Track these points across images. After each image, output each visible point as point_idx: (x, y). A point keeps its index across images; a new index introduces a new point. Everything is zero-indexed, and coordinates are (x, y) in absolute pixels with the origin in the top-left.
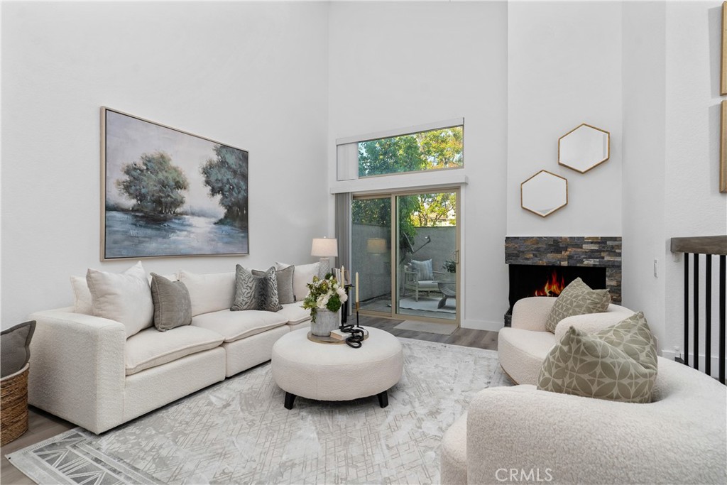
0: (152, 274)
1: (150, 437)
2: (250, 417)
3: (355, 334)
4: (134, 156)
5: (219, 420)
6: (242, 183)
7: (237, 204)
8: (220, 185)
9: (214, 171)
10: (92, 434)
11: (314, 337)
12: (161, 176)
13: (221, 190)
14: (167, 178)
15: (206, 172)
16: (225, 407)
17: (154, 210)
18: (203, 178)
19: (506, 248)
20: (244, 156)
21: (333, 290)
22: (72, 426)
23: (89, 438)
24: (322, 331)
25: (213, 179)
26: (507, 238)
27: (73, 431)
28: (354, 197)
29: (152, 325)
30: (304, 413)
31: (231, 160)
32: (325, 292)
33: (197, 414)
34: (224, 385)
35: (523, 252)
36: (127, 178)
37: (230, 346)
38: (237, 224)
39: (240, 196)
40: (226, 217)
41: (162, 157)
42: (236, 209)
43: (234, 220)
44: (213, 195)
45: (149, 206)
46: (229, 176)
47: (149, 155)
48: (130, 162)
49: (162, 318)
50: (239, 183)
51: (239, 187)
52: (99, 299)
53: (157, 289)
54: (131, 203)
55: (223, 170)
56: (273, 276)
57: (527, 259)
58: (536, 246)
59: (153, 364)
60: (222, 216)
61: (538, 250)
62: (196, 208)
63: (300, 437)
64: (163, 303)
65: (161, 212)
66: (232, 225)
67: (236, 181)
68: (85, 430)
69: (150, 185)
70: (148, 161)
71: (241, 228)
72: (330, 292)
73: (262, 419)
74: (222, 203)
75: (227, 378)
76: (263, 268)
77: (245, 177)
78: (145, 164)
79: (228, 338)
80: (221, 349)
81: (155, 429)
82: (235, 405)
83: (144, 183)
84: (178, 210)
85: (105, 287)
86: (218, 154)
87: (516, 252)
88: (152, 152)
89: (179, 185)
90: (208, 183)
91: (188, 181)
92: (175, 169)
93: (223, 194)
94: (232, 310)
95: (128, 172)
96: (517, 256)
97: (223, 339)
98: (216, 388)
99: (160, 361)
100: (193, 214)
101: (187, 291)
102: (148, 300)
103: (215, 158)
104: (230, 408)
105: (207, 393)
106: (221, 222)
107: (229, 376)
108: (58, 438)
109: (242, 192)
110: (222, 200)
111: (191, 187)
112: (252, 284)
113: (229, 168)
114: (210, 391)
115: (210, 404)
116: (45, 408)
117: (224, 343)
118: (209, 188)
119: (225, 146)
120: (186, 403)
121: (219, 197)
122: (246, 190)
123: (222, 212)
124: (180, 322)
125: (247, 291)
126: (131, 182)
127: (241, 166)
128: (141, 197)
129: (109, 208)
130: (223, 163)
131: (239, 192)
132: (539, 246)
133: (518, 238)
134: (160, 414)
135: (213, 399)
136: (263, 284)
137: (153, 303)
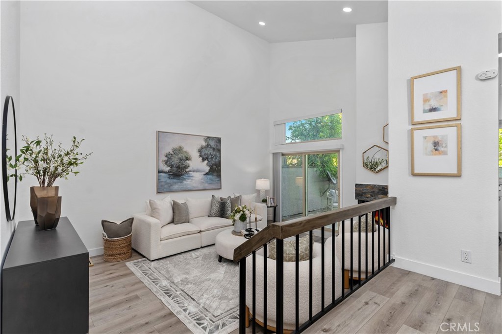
0: (173, 201)
1: (167, 264)
2: (203, 263)
3: (250, 233)
4: (168, 149)
5: (192, 262)
6: (218, 154)
7: (215, 164)
8: (206, 156)
9: (204, 150)
10: (150, 260)
11: (234, 233)
12: (180, 156)
13: (207, 159)
14: (182, 156)
15: (200, 151)
16: (196, 258)
17: (177, 171)
18: (198, 154)
19: (356, 190)
20: (219, 140)
21: (244, 212)
22: (144, 257)
23: (149, 262)
24: (238, 230)
25: (203, 154)
26: (356, 185)
27: (145, 259)
28: (283, 155)
29: (173, 222)
30: (224, 264)
31: (212, 143)
32: (239, 212)
33: (185, 259)
34: (200, 250)
35: (365, 193)
36: (166, 159)
37: (203, 233)
38: (215, 174)
39: (217, 160)
40: (209, 171)
41: (180, 147)
42: (214, 167)
43: (214, 172)
44: (203, 161)
45: (175, 169)
46: (211, 151)
47: (175, 148)
48: (167, 152)
49: (176, 219)
50: (216, 154)
51: (216, 156)
52: (153, 210)
53: (175, 207)
54: (167, 169)
55: (208, 149)
56: (229, 201)
57: (367, 197)
58: (372, 190)
59: (170, 237)
60: (207, 171)
61: (373, 192)
62: (195, 168)
63: (218, 272)
64: (177, 213)
65: (180, 172)
66: (212, 175)
67: (214, 153)
68: (148, 259)
69: (175, 161)
70: (174, 150)
71: (217, 176)
72: (241, 212)
73: (207, 264)
74: (207, 165)
75: (202, 247)
76: (225, 196)
77: (219, 151)
78: (173, 152)
79: (202, 230)
80: (199, 234)
81: (169, 262)
82: (200, 258)
83: (173, 160)
84: (187, 170)
85: (155, 206)
86: (205, 142)
87: (361, 193)
88: (176, 146)
89: (187, 159)
90: (200, 156)
91: (191, 156)
92: (186, 152)
93: (208, 160)
94: (209, 216)
95: (166, 156)
96: (362, 195)
97: (199, 230)
98: (197, 250)
99: (173, 237)
100: (194, 171)
101: (187, 208)
102: (171, 211)
103: (204, 144)
104: (198, 259)
105: (192, 252)
106: (207, 174)
107: (202, 246)
108: (140, 260)
109: (218, 158)
110: (207, 163)
111: (193, 159)
112: (218, 205)
113: (211, 147)
114: (194, 251)
115: (191, 256)
116: (137, 250)
117: (200, 231)
118: (201, 158)
119: (209, 137)
120: (183, 255)
121: (206, 162)
122: (220, 157)
123: (207, 169)
124: (183, 221)
125: (216, 208)
126: (168, 160)
127: (217, 146)
128: (172, 166)
129: (159, 172)
130: (208, 146)
131: (216, 159)
132: (374, 190)
133: (362, 185)
134: (173, 257)
135: (193, 255)
136: (223, 205)
137: (173, 212)
